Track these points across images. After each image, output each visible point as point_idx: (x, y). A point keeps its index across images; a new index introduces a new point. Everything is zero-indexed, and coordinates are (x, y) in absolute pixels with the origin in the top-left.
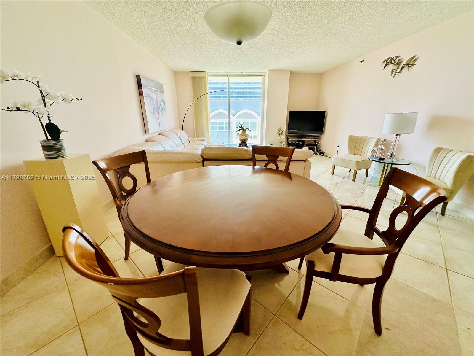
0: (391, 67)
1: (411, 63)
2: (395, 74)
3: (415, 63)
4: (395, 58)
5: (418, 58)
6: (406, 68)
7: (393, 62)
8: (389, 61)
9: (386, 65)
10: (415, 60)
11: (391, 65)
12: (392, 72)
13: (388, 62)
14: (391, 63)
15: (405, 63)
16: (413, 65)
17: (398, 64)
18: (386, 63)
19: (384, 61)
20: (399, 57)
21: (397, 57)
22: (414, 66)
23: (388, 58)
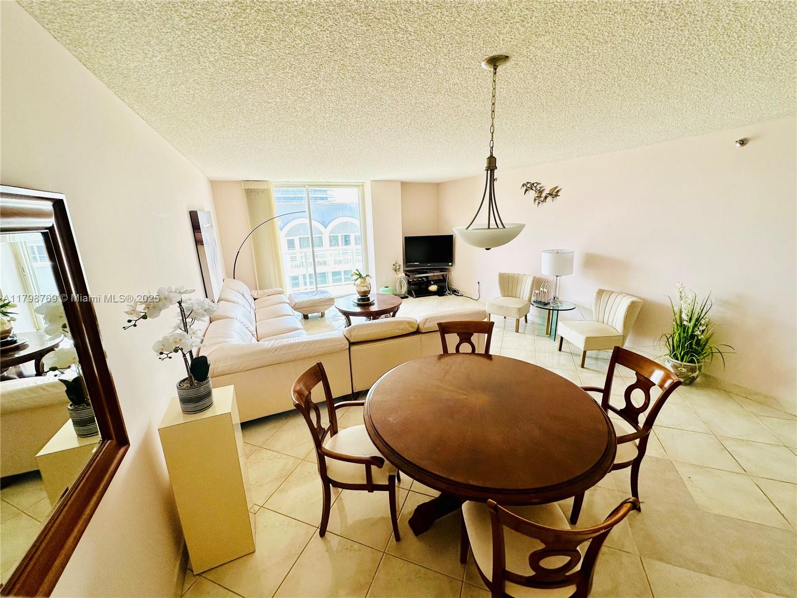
0: (532, 194)
1: (554, 194)
2: (539, 203)
3: (559, 194)
4: (535, 185)
5: (560, 189)
6: (549, 198)
7: (534, 188)
8: (528, 185)
9: (526, 190)
10: (558, 191)
11: (531, 191)
12: (535, 200)
13: (529, 188)
14: (531, 189)
15: (547, 192)
16: (557, 195)
17: (541, 192)
18: (525, 188)
19: (523, 185)
20: (540, 184)
21: (538, 184)
22: (558, 197)
23: (528, 183)
